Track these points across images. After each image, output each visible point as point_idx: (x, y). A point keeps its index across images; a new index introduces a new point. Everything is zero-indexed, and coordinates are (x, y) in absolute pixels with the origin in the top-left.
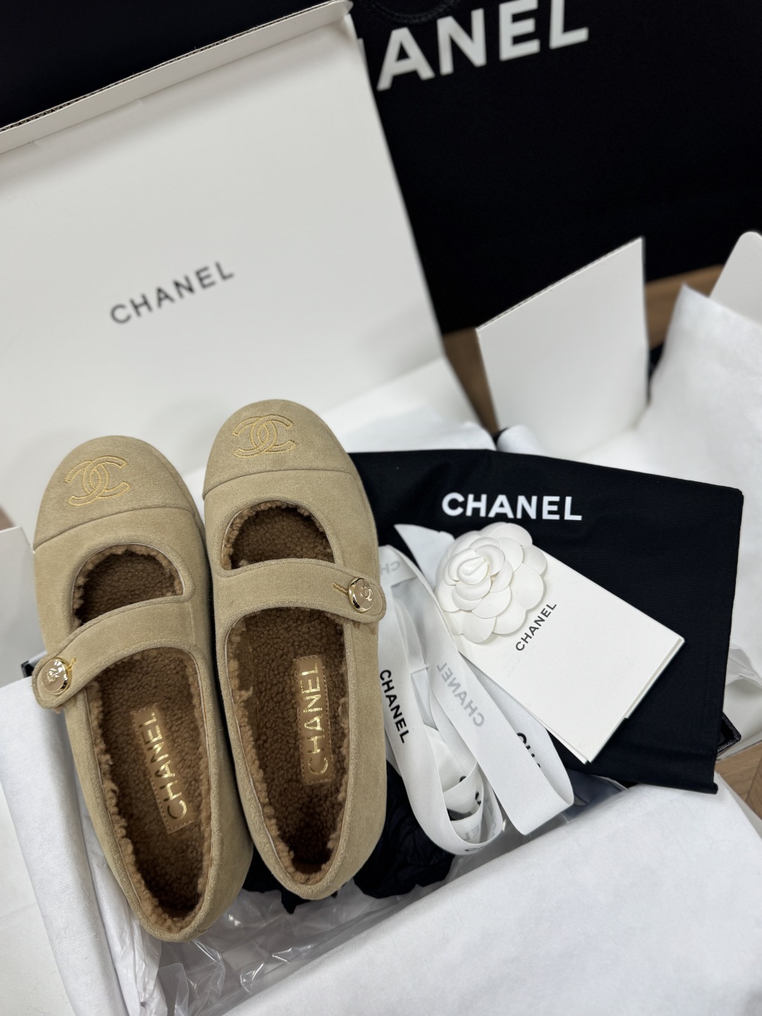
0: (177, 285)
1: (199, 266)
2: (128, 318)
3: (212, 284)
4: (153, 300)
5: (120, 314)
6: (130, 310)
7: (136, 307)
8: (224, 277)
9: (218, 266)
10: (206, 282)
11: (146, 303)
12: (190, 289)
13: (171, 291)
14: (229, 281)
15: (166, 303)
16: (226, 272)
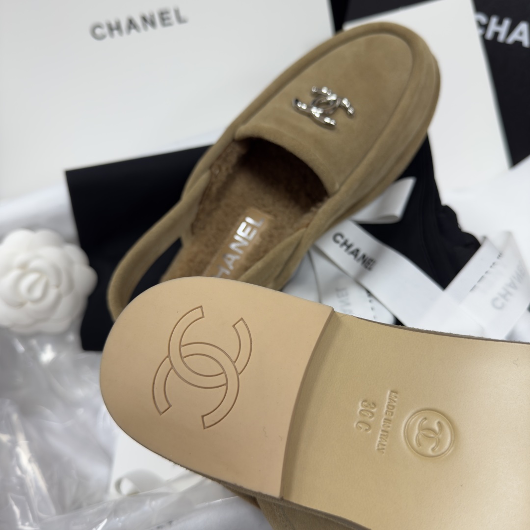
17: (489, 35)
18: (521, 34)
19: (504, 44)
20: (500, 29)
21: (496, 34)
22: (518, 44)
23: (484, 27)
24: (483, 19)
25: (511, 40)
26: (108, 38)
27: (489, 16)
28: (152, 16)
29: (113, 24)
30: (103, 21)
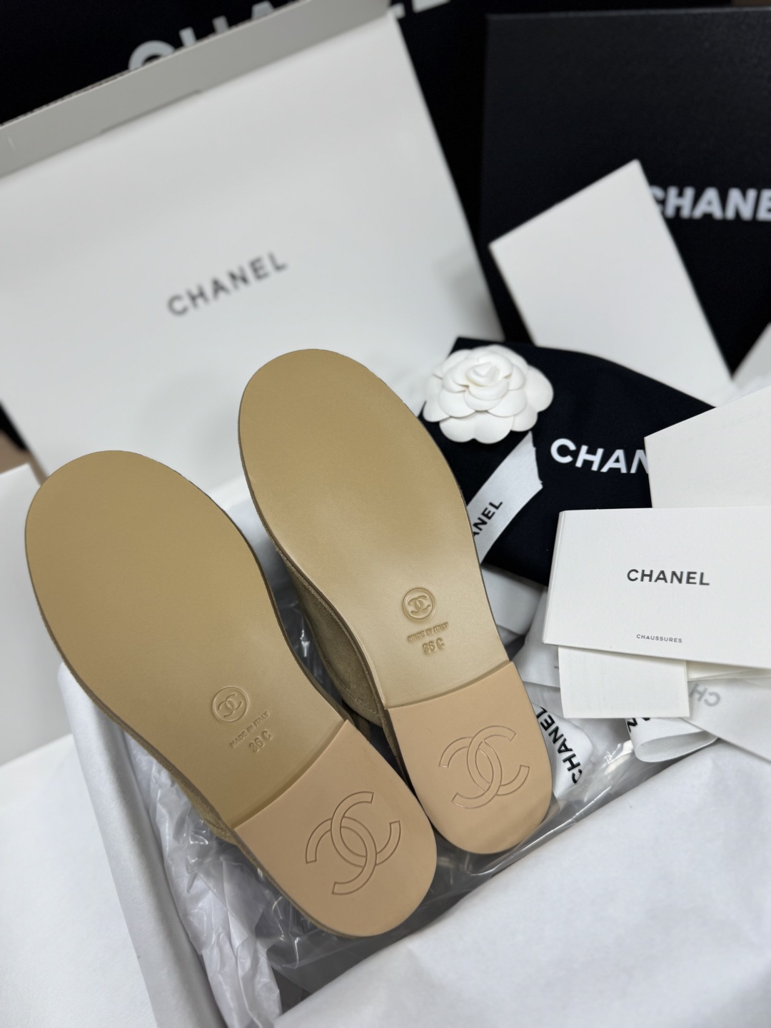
0: (233, 277)
1: (252, 256)
2: (184, 311)
3: (266, 275)
4: (209, 290)
5: (178, 306)
6: (186, 302)
7: (193, 298)
8: (279, 268)
9: (272, 258)
10: (261, 272)
11: (202, 294)
12: (244, 280)
13: (226, 282)
14: (283, 274)
15: (222, 295)
16: (280, 261)
17: (670, 211)
18: (710, 203)
19: (691, 221)
20: (683, 202)
21: (678, 209)
22: (708, 217)
23: (662, 203)
24: (659, 193)
25: (698, 213)
26: (192, 311)
27: (665, 188)
28: (242, 270)
29: (195, 292)
30: (182, 292)
